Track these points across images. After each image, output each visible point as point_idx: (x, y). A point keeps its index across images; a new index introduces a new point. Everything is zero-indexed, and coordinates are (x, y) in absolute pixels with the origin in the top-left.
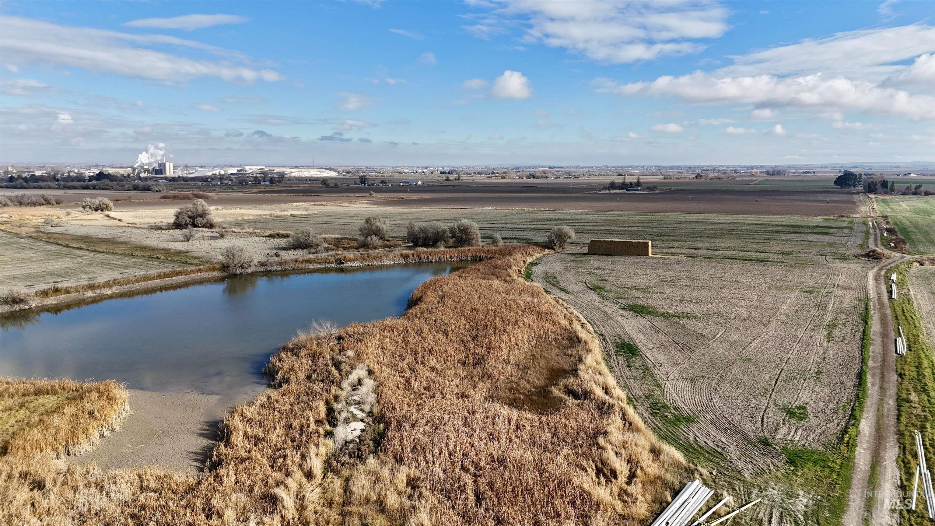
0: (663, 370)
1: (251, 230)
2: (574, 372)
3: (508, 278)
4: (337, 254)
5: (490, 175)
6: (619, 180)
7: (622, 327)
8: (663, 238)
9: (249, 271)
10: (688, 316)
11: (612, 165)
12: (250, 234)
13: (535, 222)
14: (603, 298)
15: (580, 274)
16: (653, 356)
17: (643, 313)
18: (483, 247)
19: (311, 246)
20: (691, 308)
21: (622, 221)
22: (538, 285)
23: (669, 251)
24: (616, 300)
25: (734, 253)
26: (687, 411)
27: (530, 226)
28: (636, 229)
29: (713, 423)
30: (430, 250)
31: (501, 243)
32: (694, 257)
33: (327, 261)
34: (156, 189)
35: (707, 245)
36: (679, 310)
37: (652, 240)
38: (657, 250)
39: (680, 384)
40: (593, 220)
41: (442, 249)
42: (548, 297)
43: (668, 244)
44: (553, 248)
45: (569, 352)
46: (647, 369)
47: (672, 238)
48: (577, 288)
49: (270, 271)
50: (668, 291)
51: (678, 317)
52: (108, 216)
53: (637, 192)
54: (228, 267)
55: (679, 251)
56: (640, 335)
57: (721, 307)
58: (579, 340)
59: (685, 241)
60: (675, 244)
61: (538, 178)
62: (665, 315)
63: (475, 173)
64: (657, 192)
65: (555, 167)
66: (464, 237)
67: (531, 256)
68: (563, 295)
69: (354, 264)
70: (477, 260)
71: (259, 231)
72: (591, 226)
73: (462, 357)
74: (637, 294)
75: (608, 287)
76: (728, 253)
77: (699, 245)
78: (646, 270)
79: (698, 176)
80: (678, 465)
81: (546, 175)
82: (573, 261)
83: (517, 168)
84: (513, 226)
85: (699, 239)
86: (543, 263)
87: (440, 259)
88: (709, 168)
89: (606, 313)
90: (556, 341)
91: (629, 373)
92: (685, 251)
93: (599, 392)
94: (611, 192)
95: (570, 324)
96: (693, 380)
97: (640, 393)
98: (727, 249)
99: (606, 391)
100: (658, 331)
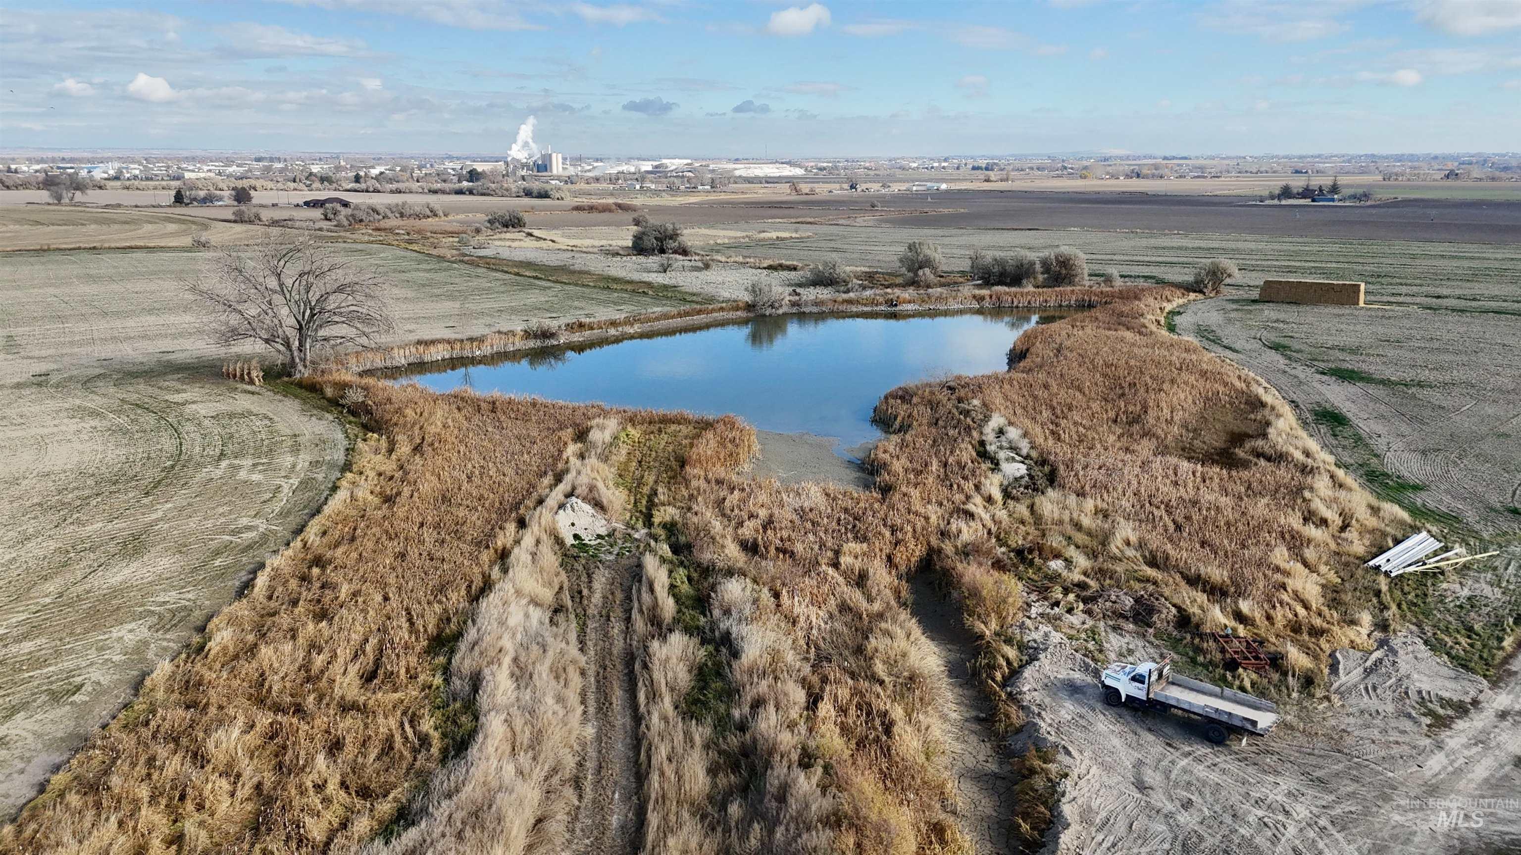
0: (1383, 441)
1: (740, 259)
2: (1265, 436)
3: (1144, 330)
4: (887, 293)
5: (1059, 172)
6: (1298, 183)
7: (1320, 394)
8: (1383, 280)
9: (780, 311)
10: (1420, 384)
11: (1282, 153)
12: (743, 264)
13: (1161, 252)
14: (1290, 359)
15: (1251, 327)
16: (1369, 427)
17: (1352, 378)
18: (1091, 287)
19: (838, 283)
20: (1425, 375)
21: (1307, 253)
22: (1190, 339)
23: (1392, 299)
24: (1311, 362)
25: (1505, 304)
26: (1413, 480)
27: (1154, 259)
28: (1334, 265)
29: (1447, 492)
30: (1013, 289)
31: (1118, 283)
32: (1435, 309)
33: (873, 302)
34: (558, 195)
35: (1458, 292)
36: (1409, 375)
37: (1366, 283)
38: (1373, 298)
39: (1406, 455)
40: (1258, 250)
41: (1030, 288)
42: (1208, 356)
43: (1390, 289)
44: (1201, 292)
45: (1252, 416)
46: (1360, 439)
47: (1398, 281)
48: (1248, 346)
49: (804, 313)
50: (1391, 353)
51: (1406, 385)
52: (530, 235)
53: (1331, 203)
54: (754, 306)
55: (1409, 299)
56: (1348, 404)
57: (1473, 376)
58: (1263, 405)
59: (1421, 285)
60: (1404, 289)
61: (1146, 177)
62: (1385, 383)
63: (1032, 169)
64: (1369, 203)
65: (1174, 158)
66: (1064, 272)
67: (1169, 301)
68: (1228, 353)
69: (910, 307)
70: (1085, 306)
71: (752, 260)
72: (1257, 260)
73: (1112, 414)
74: (1341, 355)
75: (1296, 345)
76: (1494, 305)
77: (1445, 292)
78: (1355, 324)
79: (1451, 175)
80: (1402, 523)
81: (1160, 172)
82: (1237, 310)
83: (1106, 160)
84: (1126, 258)
85: (1443, 282)
86: (1190, 312)
87: (1029, 302)
88: (1474, 160)
89: (1296, 377)
90: (1231, 404)
91: (1335, 442)
92: (1418, 300)
93: (1298, 456)
94: (1284, 202)
95: (1247, 387)
96: (1424, 453)
97: (1352, 461)
98: (1493, 298)
99: (1307, 454)
100: (1376, 400)
